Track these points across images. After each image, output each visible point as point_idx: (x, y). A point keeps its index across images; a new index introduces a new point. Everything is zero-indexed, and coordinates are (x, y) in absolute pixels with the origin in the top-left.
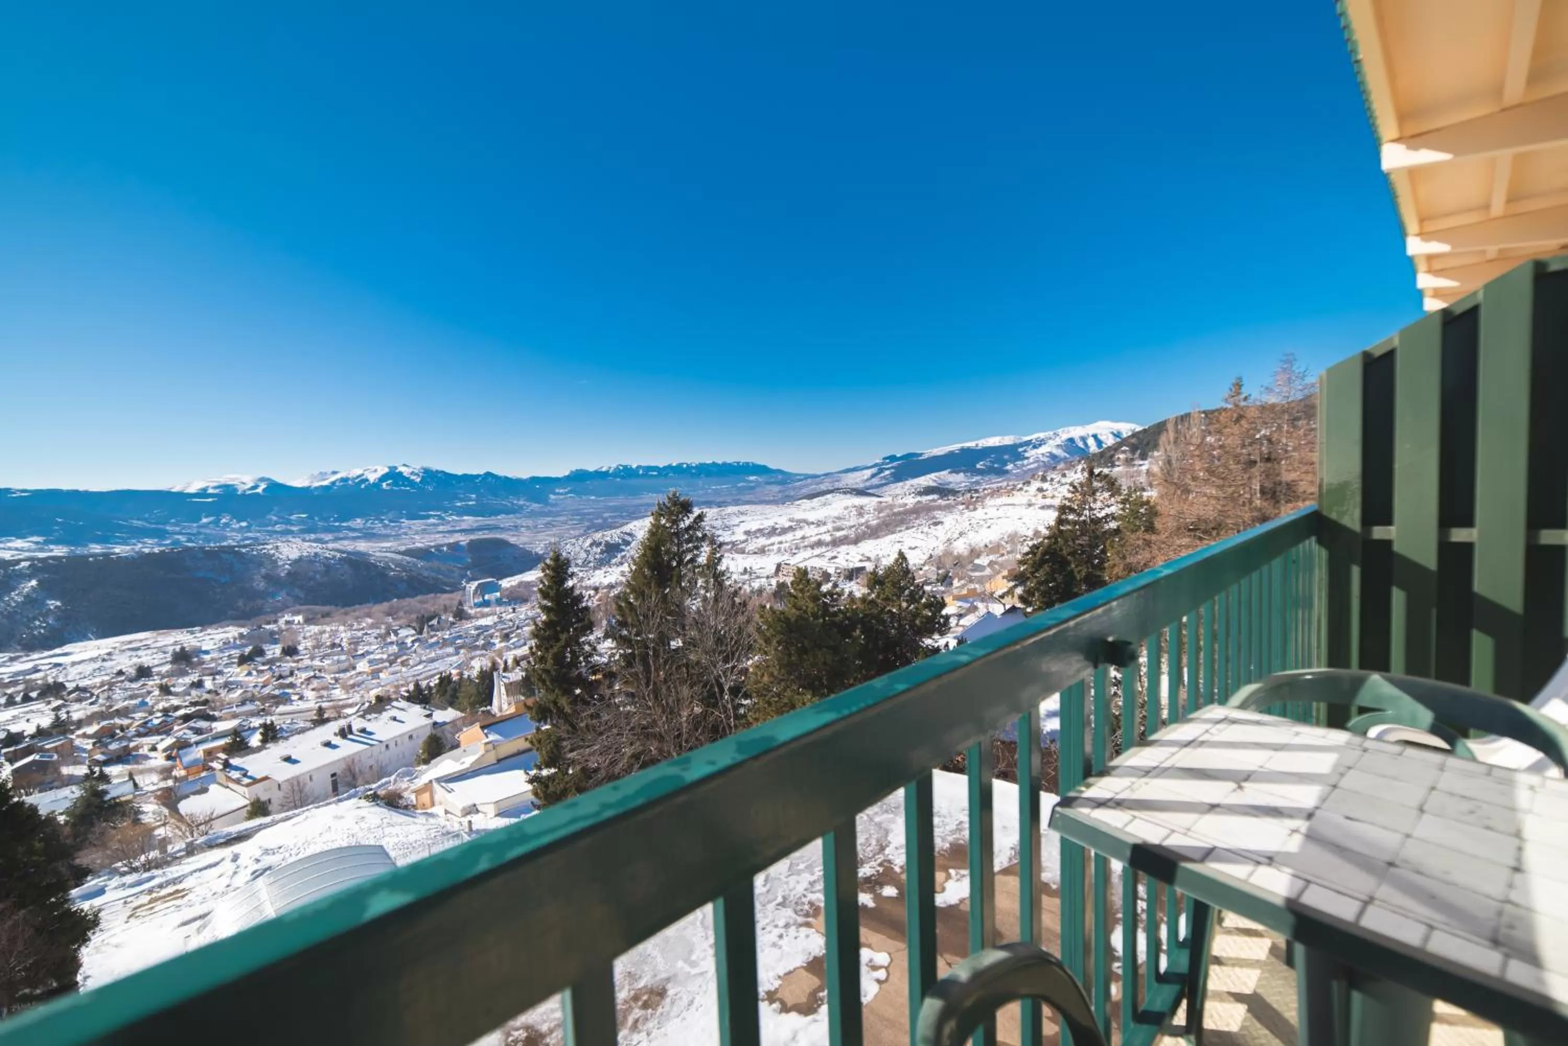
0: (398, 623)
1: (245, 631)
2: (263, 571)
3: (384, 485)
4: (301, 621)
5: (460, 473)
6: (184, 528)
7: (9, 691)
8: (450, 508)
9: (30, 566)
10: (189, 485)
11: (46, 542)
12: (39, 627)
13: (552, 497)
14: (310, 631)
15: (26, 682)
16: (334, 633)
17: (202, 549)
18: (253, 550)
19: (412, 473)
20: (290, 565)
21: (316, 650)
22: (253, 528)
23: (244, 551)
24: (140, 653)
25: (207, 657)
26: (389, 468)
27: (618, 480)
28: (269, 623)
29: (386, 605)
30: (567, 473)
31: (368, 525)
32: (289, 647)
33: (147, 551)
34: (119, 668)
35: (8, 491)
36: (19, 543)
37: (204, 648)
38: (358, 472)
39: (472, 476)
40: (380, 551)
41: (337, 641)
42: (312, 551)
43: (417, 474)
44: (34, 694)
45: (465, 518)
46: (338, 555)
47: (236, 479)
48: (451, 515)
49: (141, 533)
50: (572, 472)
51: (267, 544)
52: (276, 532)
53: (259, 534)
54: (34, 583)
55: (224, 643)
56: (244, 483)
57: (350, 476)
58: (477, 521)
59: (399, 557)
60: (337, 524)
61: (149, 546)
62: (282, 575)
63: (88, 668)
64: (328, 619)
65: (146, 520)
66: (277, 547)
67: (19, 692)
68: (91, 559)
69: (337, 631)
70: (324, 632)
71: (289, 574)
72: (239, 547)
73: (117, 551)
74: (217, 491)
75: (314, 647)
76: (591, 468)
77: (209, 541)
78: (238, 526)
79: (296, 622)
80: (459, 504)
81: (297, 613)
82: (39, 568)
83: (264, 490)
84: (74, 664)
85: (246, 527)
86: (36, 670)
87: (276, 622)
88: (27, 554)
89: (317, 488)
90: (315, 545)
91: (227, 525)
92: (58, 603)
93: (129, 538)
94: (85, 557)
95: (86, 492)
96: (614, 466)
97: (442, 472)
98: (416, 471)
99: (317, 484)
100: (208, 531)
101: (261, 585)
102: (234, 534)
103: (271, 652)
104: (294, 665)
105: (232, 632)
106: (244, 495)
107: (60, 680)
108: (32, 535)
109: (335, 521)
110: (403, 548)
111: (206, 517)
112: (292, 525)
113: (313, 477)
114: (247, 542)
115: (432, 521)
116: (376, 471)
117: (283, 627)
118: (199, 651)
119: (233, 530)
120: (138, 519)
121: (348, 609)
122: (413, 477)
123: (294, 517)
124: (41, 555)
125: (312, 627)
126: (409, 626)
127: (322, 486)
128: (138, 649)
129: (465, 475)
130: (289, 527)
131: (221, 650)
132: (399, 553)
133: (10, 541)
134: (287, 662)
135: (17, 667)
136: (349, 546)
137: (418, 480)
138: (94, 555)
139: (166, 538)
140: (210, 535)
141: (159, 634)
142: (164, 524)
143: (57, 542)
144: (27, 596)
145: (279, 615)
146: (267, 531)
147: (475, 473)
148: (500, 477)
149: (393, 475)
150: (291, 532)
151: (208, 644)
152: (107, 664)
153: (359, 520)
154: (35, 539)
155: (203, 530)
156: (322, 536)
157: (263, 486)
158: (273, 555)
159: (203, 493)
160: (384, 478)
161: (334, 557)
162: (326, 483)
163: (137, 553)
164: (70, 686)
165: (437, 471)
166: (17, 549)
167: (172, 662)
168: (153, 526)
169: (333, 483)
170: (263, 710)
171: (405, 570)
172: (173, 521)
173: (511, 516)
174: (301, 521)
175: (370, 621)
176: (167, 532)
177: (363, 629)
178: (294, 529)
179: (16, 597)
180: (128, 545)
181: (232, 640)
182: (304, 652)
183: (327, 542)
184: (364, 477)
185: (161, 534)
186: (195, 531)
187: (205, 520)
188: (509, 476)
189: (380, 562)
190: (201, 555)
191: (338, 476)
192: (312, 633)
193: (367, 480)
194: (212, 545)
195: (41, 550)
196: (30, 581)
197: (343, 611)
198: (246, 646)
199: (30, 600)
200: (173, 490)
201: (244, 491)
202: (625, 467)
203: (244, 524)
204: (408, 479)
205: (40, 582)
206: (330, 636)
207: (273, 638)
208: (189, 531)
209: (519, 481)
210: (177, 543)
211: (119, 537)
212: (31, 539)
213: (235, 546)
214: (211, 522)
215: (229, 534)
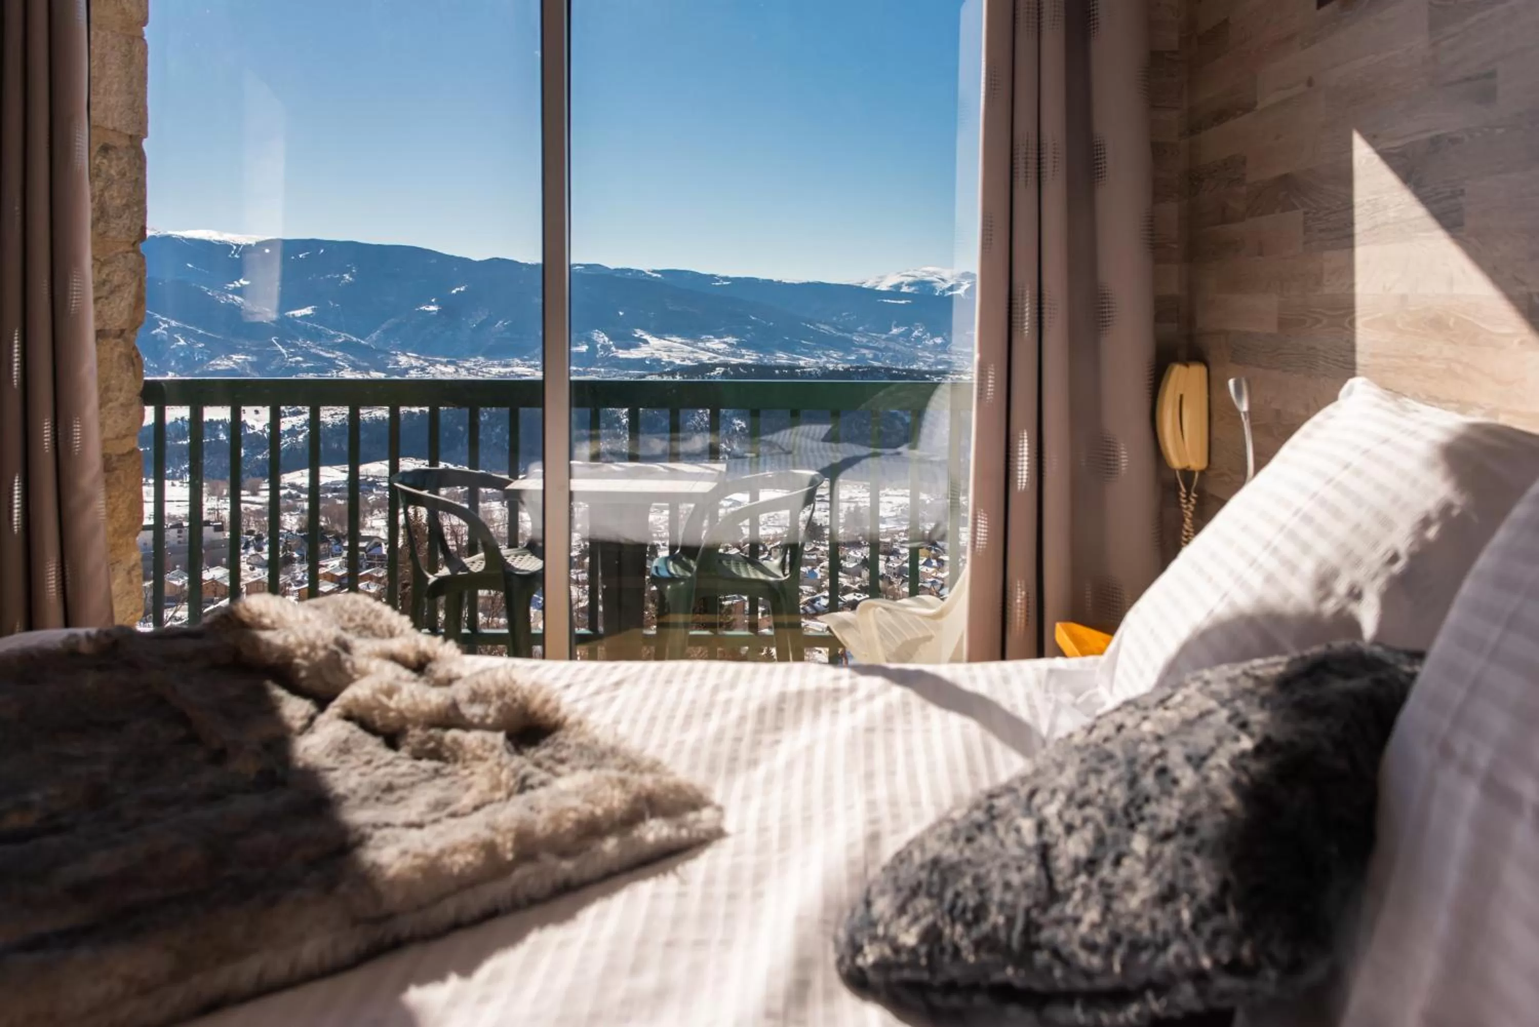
6: (872, 339)
10: (882, 278)
11: (740, 345)
33: (831, 367)
36: (715, 344)
47: (934, 273)
49: (828, 342)
56: (943, 280)
61: (834, 360)
65: (834, 325)
68: (777, 372)
72: (930, 373)
73: (802, 363)
74: (912, 289)
77: (898, 361)
78: (931, 342)
83: (966, 291)
88: (722, 358)
91: (919, 339)
92: (744, 425)
93: (815, 348)
95: (780, 282)
100: (898, 347)
108: (727, 335)
111: (897, 326)
119: (925, 348)
120: (825, 324)
124: (734, 361)
138: (781, 367)
142: (851, 332)
143: (748, 346)
154: (730, 340)
155: (892, 345)
159: (895, 292)
166: (714, 351)
168: (840, 334)
172: (861, 328)
176: (852, 342)
180: (813, 357)
185: (845, 345)
186: (883, 345)
190: (886, 379)
195: (734, 355)
200: (864, 286)
201: (943, 292)
203: (939, 340)
208: (876, 344)
210: (862, 358)
211: (804, 346)
212: (725, 340)
213: (926, 372)
214: (901, 335)
215: (920, 354)
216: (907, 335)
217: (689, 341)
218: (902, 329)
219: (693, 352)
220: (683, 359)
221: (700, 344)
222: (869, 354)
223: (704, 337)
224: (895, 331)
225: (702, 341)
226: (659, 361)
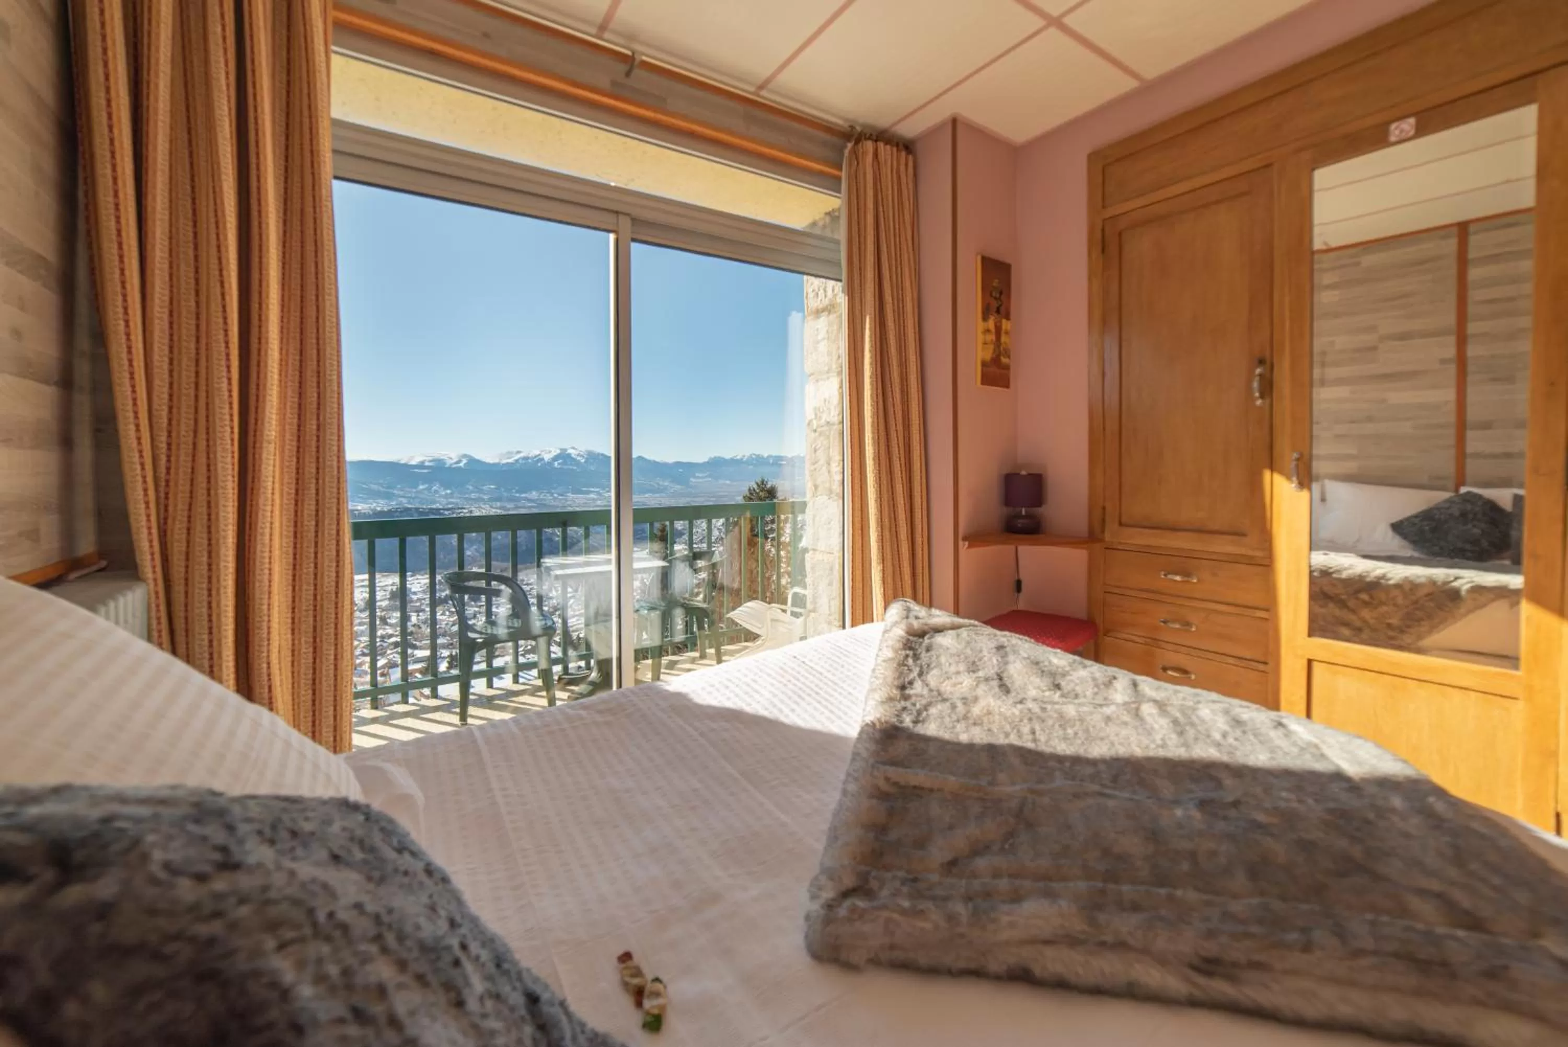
3: (556, 464)
13: (692, 480)
17: (417, 509)
18: (454, 513)
19: (578, 455)
22: (455, 495)
23: (447, 513)
25: (415, 597)
26: (561, 449)
27: (751, 467)
30: (706, 460)
31: (542, 497)
37: (413, 590)
38: (537, 452)
43: (582, 456)
50: (710, 459)
51: (465, 508)
52: (472, 499)
53: (458, 500)
57: (530, 456)
66: (471, 512)
76: (728, 456)
85: (451, 494)
89: (504, 465)
96: (747, 454)
97: (602, 455)
98: (582, 453)
99: (504, 461)
102: (441, 499)
104: (477, 609)
106: (450, 468)
109: (517, 492)
112: (484, 494)
113: (502, 455)
114: (450, 506)
115: (592, 496)
116: (550, 452)
118: (408, 592)
122: (579, 458)
123: (485, 488)
127: (507, 463)
130: (481, 495)
131: (424, 593)
134: (472, 606)
137: (583, 461)
139: (393, 500)
141: (383, 576)
146: (465, 498)
149: (564, 456)
151: (416, 587)
153: (534, 493)
157: (465, 461)
160: (556, 458)
162: (511, 461)
163: (372, 510)
165: (599, 454)
167: (390, 599)
169: (517, 461)
170: (452, 644)
173: (657, 495)
178: (485, 497)
184: (541, 457)
187: (421, 487)
188: (658, 460)
191: (522, 455)
193: (543, 459)
194: (425, 507)
202: (758, 456)
204: (575, 459)
209: (665, 465)
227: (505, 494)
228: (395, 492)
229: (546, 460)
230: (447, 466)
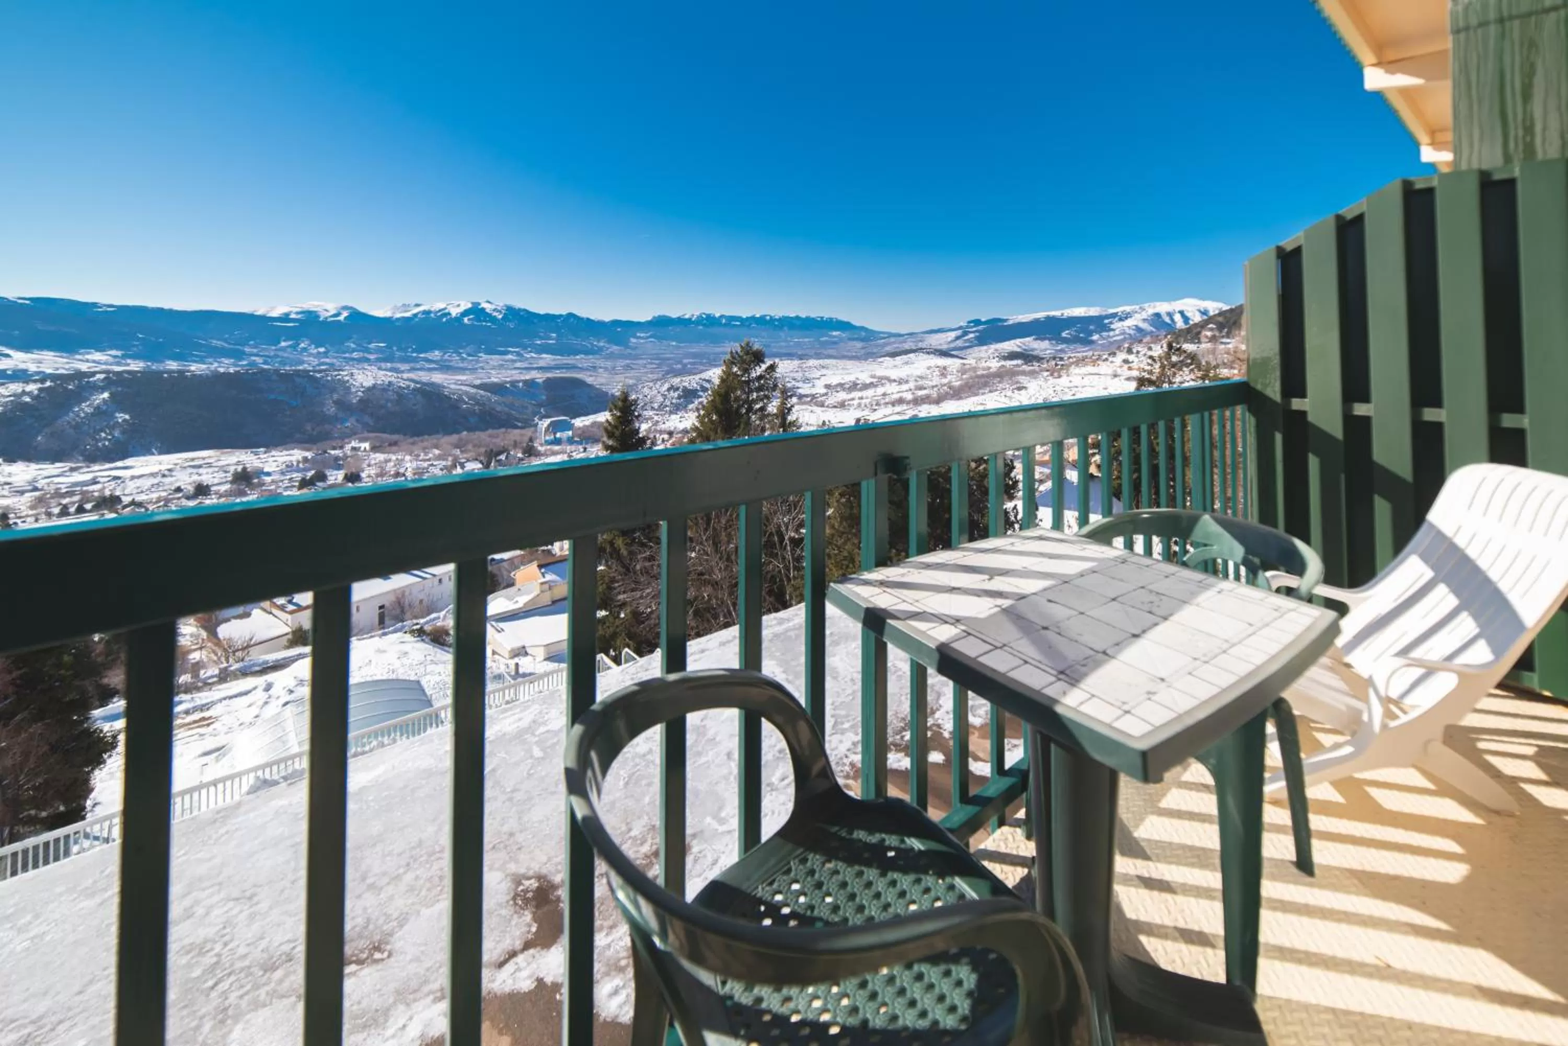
0: (465, 456)
1: (309, 455)
2: (335, 396)
3: (466, 320)
4: (368, 448)
5: (542, 312)
6: (264, 349)
7: (65, 501)
8: (530, 346)
9: (105, 378)
10: (273, 309)
11: (124, 357)
12: (105, 439)
13: (633, 340)
14: (375, 459)
15: (83, 493)
16: (399, 462)
17: (277, 371)
18: (327, 375)
19: (494, 310)
20: (363, 392)
21: (379, 479)
22: (330, 353)
23: (318, 375)
24: (201, 471)
25: (268, 479)
26: (472, 303)
27: (701, 327)
28: (334, 448)
29: (454, 438)
30: (649, 319)
31: (446, 357)
32: (352, 474)
33: (222, 370)
34: (177, 485)
35: (94, 305)
36: (97, 356)
37: (266, 470)
38: (442, 306)
39: (554, 315)
40: (455, 384)
41: (402, 471)
42: (387, 380)
43: (500, 312)
44: (88, 506)
45: (544, 356)
46: (412, 385)
47: (318, 306)
48: (531, 352)
49: (219, 353)
50: (654, 317)
51: (342, 370)
52: (353, 359)
53: (335, 361)
54: (106, 395)
55: (287, 466)
56: (326, 310)
57: (432, 309)
58: (554, 360)
59: (473, 391)
60: (414, 355)
61: (226, 366)
62: (354, 401)
63: (147, 483)
64: (394, 448)
65: (225, 341)
66: (352, 374)
67: (74, 503)
68: (166, 375)
69: (403, 460)
70: (390, 460)
71: (361, 401)
72: (314, 371)
73: (193, 368)
74: (299, 316)
75: (378, 475)
76: (674, 315)
77: (285, 364)
78: (315, 351)
79: (362, 449)
80: (539, 342)
81: (362, 440)
82: (113, 381)
83: (345, 318)
84: (133, 478)
85: (324, 353)
86: (94, 482)
87: (341, 447)
88: (104, 367)
89: (398, 319)
90: (390, 374)
91: (304, 349)
92: (127, 417)
93: (206, 357)
94: (160, 373)
95: (170, 310)
96: (697, 313)
97: (525, 310)
98: (499, 308)
99: (398, 315)
100: (286, 355)
101: (331, 409)
102: (311, 359)
103: (333, 478)
105: (296, 455)
106: (325, 322)
107: (117, 493)
108: (111, 349)
109: (412, 352)
110: (478, 382)
111: (284, 341)
112: (371, 353)
113: (396, 308)
114: (323, 367)
115: (510, 357)
116: (459, 306)
117: (349, 453)
118: (260, 473)
119: (310, 355)
120: (218, 340)
121: (416, 438)
122: (495, 314)
123: (372, 346)
124: (118, 369)
125: (378, 455)
126: (477, 460)
127: (403, 318)
128: (200, 467)
129: (547, 315)
130: (366, 355)
131: (283, 473)
132: (474, 386)
133: (88, 353)
135: (77, 477)
136: (424, 377)
137: (500, 317)
138: (170, 372)
139: (241, 359)
140: (288, 358)
141: (222, 453)
142: (244, 345)
143: (135, 357)
144: (98, 408)
145: (347, 440)
146: (345, 358)
147: (557, 313)
148: (582, 319)
149: (476, 311)
150: (367, 360)
151: (271, 466)
152: (167, 480)
153: (437, 353)
154: (114, 352)
155: (280, 353)
156: (399, 365)
157: (345, 314)
158: (348, 381)
159: (285, 318)
160: (466, 313)
161: (408, 387)
162: (408, 315)
163: (212, 371)
164: (126, 500)
165: (520, 310)
166: (94, 361)
167: (232, 482)
168: (232, 346)
169: (415, 315)
171: (477, 403)
172: (252, 342)
173: (591, 357)
174: (379, 350)
175: (437, 452)
176: (244, 353)
177: (429, 460)
178: (372, 357)
179: (86, 408)
180: (204, 363)
181: (295, 464)
182: (368, 479)
183: (403, 372)
184: (447, 311)
185: (238, 355)
186: (272, 354)
188: (592, 318)
189: (454, 394)
190: (274, 377)
191: (421, 309)
192: (377, 461)
193: (449, 314)
194: (288, 368)
195: (118, 364)
196: (102, 393)
197: (411, 440)
198: (310, 470)
199: (99, 412)
200: (256, 313)
201: (326, 318)
202: (708, 316)
203: (322, 350)
204: (490, 315)
205: (112, 395)
206: (395, 465)
207: (337, 464)
208: (267, 354)
209: (601, 323)
210: (253, 364)
211: (196, 356)
212: (109, 353)
213: (310, 371)
214: (290, 346)
215: (305, 359)
216: (294, 347)
217: (65, 355)
218: (290, 343)
219: (68, 363)
220: (57, 369)
221: (78, 357)
222: (259, 360)
223: (82, 351)
224: (283, 344)
225: (80, 354)
226: (25, 371)
227: (398, 354)
228: (247, 349)
229: (454, 315)
230: (321, 319)
